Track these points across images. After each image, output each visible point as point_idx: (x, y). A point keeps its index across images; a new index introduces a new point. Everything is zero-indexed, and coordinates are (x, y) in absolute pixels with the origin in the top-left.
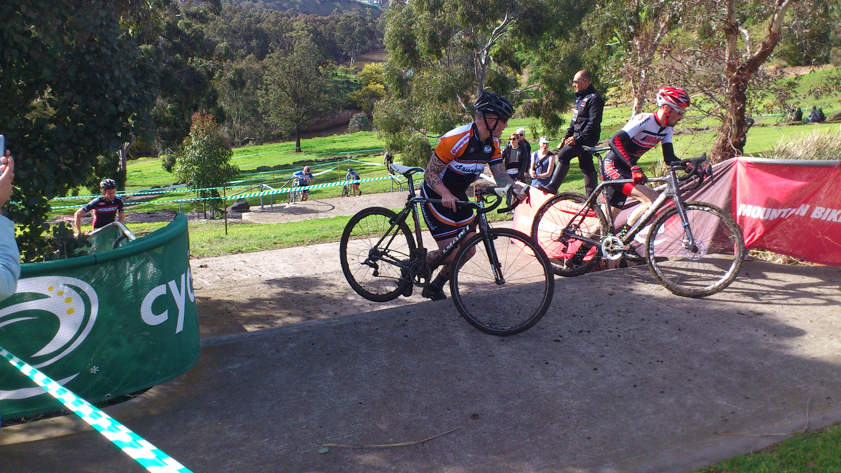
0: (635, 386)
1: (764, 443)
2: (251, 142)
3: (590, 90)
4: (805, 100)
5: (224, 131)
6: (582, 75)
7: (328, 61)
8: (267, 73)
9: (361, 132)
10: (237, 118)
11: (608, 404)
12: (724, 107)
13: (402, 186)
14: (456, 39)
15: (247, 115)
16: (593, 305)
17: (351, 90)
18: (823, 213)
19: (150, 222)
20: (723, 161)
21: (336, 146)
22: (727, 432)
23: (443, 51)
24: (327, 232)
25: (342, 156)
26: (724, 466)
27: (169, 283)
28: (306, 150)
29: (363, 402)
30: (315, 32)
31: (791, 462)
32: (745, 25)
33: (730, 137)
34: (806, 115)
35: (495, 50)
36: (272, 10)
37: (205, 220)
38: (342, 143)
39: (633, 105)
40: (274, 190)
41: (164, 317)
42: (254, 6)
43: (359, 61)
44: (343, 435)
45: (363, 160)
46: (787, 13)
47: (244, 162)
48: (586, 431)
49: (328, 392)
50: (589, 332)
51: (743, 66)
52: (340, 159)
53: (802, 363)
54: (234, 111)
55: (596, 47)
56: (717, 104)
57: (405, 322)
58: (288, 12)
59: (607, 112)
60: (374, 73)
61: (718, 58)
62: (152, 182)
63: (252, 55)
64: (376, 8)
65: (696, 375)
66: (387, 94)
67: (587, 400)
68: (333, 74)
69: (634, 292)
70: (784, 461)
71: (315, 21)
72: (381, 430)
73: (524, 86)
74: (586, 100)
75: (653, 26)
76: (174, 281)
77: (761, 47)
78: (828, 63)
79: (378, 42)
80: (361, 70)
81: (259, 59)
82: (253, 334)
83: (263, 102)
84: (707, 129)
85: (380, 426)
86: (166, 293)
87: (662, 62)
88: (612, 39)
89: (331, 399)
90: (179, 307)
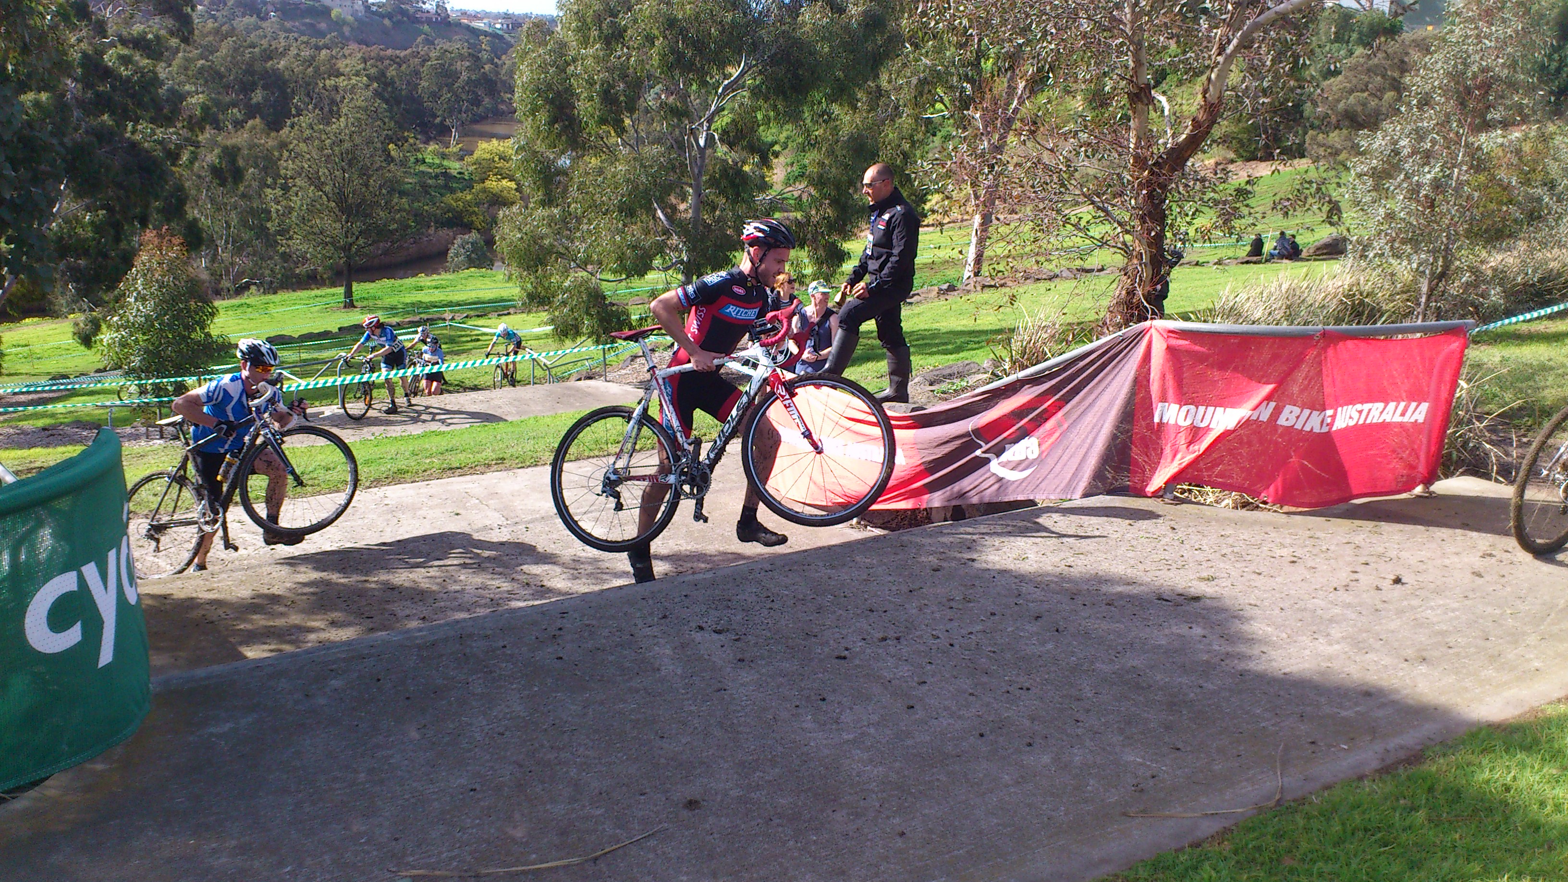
0: (982, 735)
1: (1208, 828)
2: (253, 288)
3: (894, 199)
4: (1264, 220)
5: (201, 266)
6: (879, 173)
7: (406, 134)
8: (286, 154)
9: (473, 269)
10: (227, 242)
11: (935, 770)
12: (1127, 232)
13: (553, 373)
14: (652, 98)
15: (246, 235)
16: (904, 589)
17: (452, 191)
18: (1298, 417)
19: (47, 445)
20: (1127, 325)
21: (424, 297)
22: (1144, 811)
23: (627, 122)
24: (406, 462)
25: (435, 316)
26: (1141, 872)
27: (84, 569)
28: (365, 303)
29: (477, 787)
30: (380, 77)
31: (1254, 860)
32: (1164, 86)
33: (1140, 285)
34: (1268, 247)
35: (724, 120)
36: (296, 35)
37: (161, 442)
38: (436, 291)
39: (972, 225)
40: (300, 381)
41: (73, 635)
42: (261, 28)
43: (466, 135)
44: (440, 853)
45: (476, 323)
46: (1233, 67)
47: (241, 327)
48: (897, 821)
49: (409, 772)
50: (898, 639)
51: (1160, 160)
52: (431, 321)
53: (1268, 683)
54: (218, 228)
55: (905, 121)
56: (1116, 225)
57: (557, 633)
58: (327, 40)
59: (927, 237)
60: (497, 159)
61: (1118, 144)
62: (53, 366)
63: (258, 120)
64: (500, 38)
65: (1088, 711)
66: (521, 198)
67: (898, 764)
68: (417, 160)
69: (976, 565)
70: (1241, 857)
71: (381, 59)
72: (513, 840)
73: (778, 188)
74: (886, 217)
75: (1006, 85)
76: (92, 565)
77: (1190, 127)
78: (1302, 156)
79: (503, 102)
80: (471, 153)
81: (271, 129)
82: (258, 664)
83: (278, 211)
84: (1102, 269)
85: (511, 831)
86: (76, 589)
87: (1021, 150)
88: (933, 106)
89: (414, 785)
90: (103, 615)
